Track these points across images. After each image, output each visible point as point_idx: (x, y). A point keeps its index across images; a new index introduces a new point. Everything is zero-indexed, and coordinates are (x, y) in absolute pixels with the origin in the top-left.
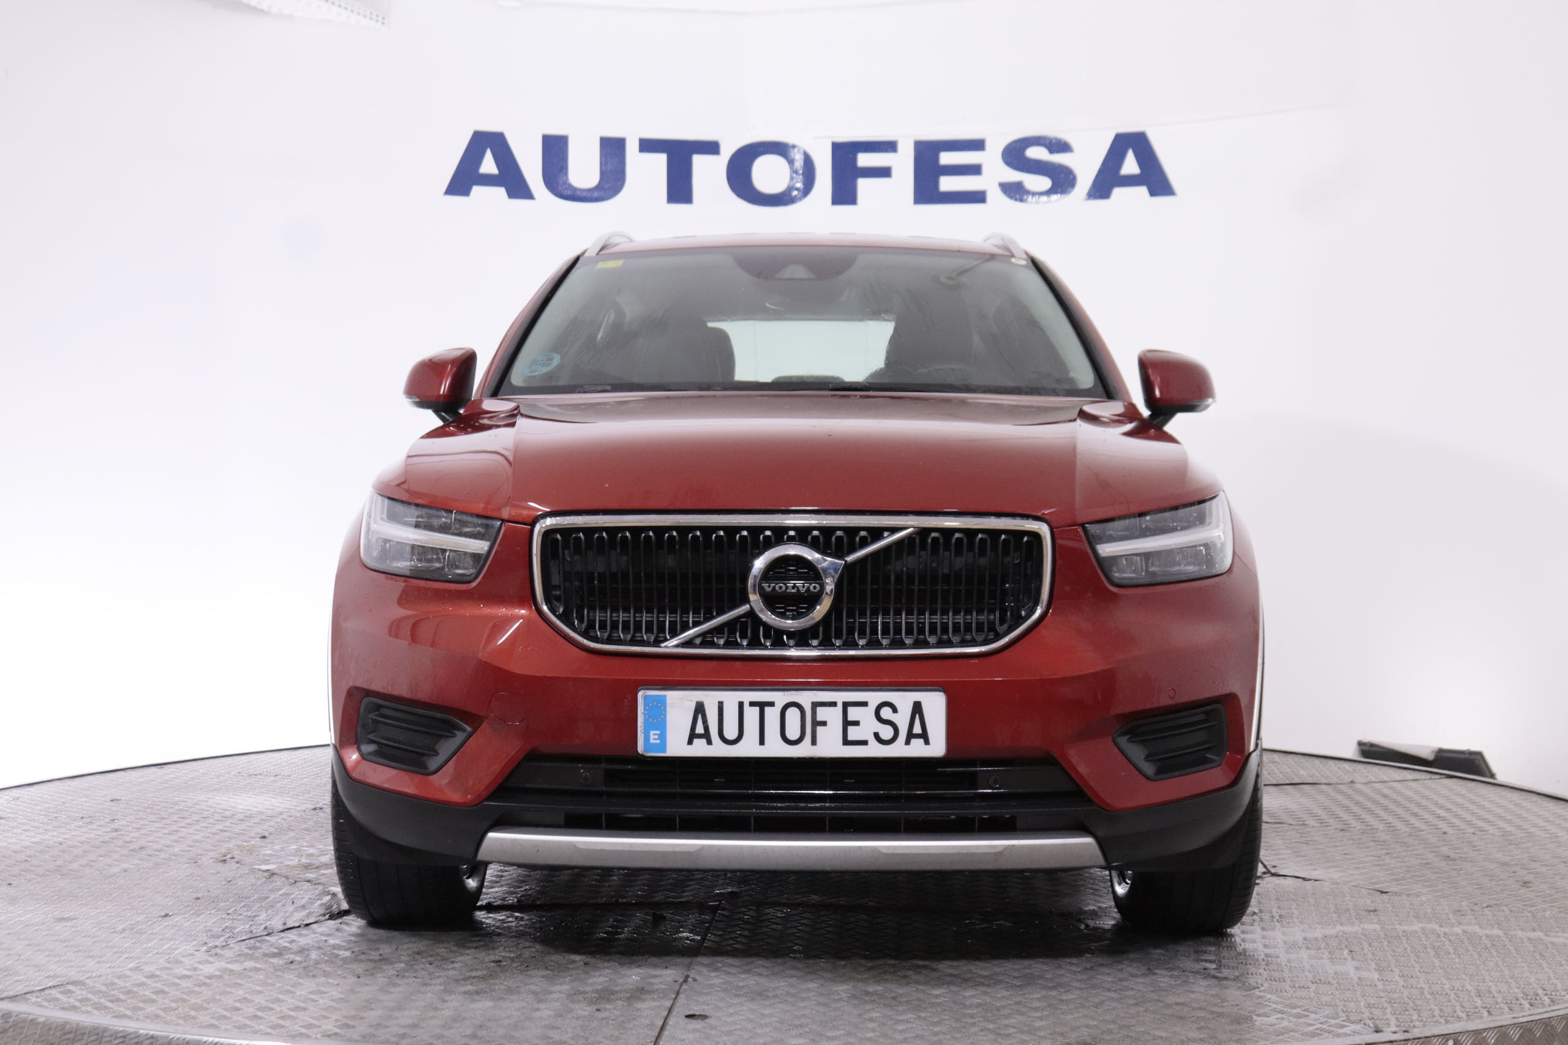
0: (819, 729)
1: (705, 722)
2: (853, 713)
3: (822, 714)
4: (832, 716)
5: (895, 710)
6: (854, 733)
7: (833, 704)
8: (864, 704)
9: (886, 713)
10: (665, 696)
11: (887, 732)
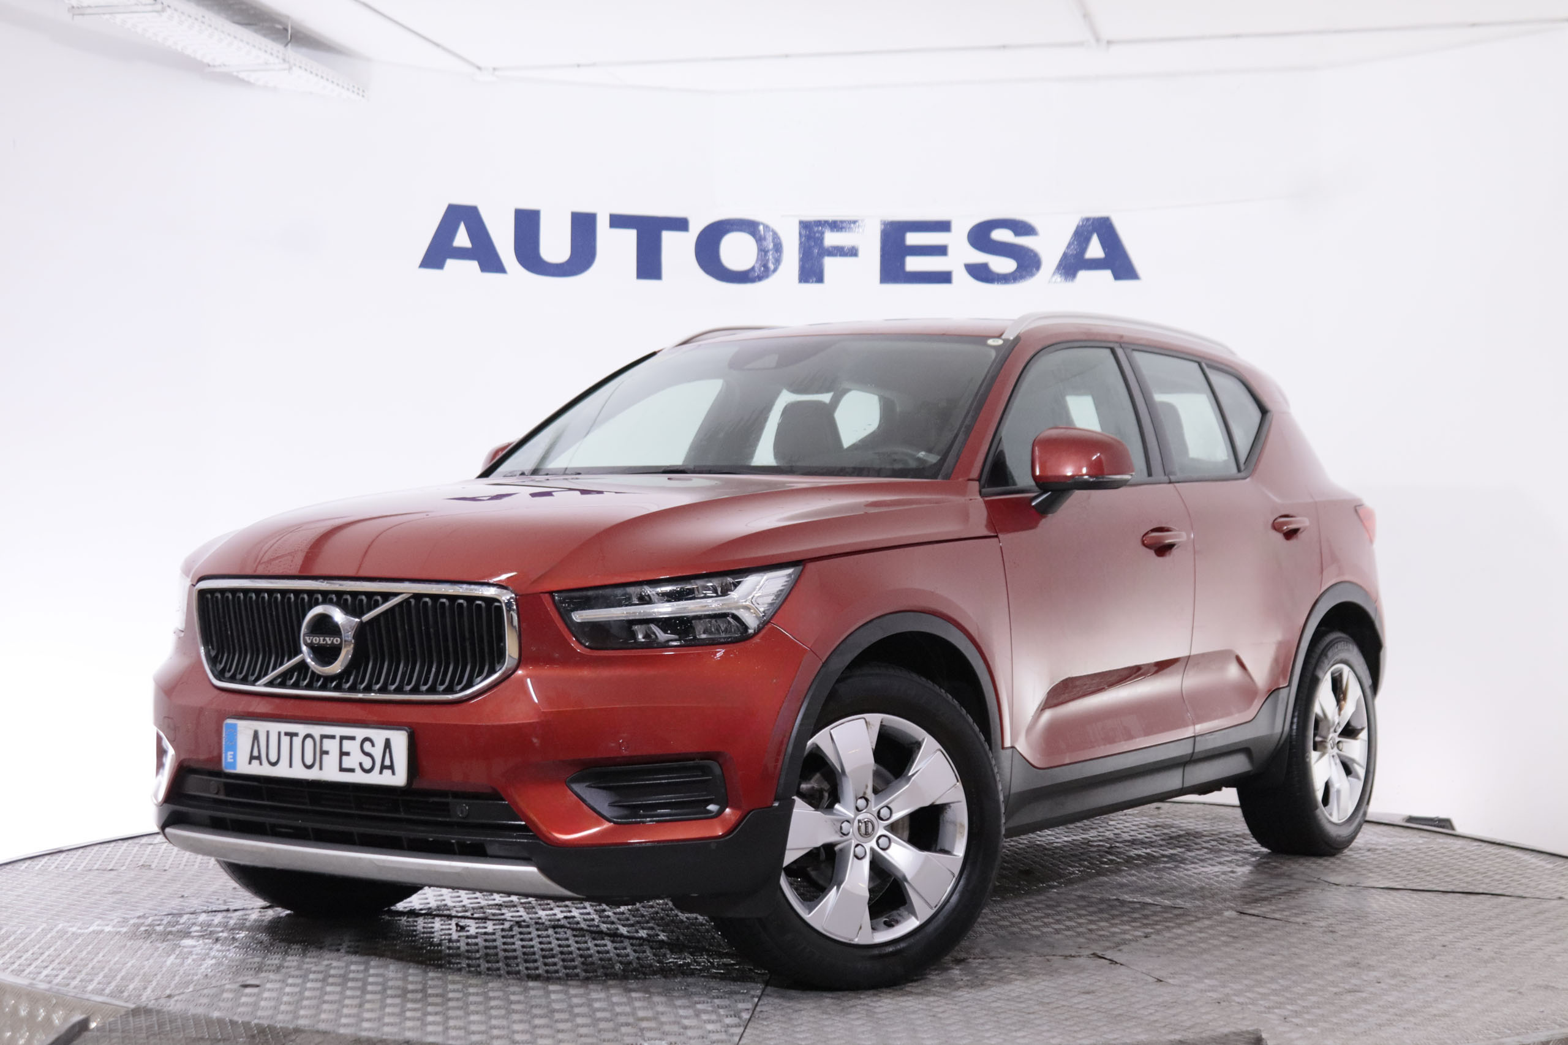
0: (325, 757)
1: (259, 746)
2: (347, 746)
3: (328, 744)
4: (332, 746)
5: (373, 745)
6: (347, 762)
7: (333, 737)
8: (353, 738)
9: (367, 746)
10: (235, 725)
11: (367, 764)
